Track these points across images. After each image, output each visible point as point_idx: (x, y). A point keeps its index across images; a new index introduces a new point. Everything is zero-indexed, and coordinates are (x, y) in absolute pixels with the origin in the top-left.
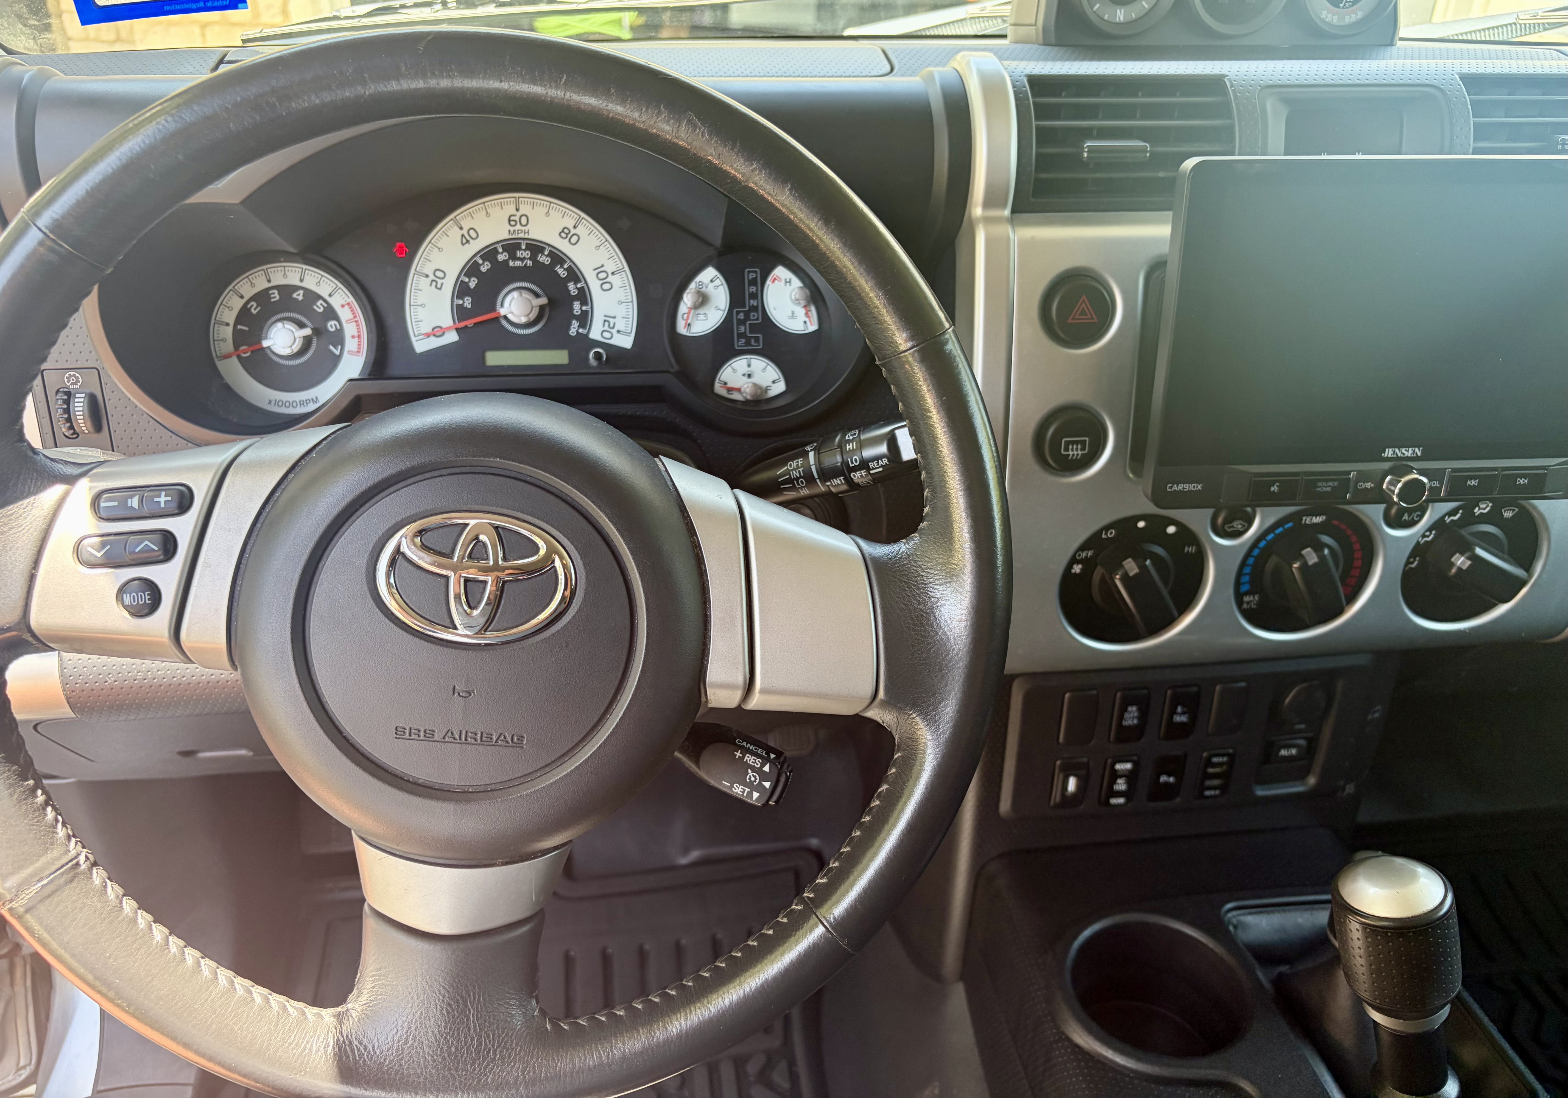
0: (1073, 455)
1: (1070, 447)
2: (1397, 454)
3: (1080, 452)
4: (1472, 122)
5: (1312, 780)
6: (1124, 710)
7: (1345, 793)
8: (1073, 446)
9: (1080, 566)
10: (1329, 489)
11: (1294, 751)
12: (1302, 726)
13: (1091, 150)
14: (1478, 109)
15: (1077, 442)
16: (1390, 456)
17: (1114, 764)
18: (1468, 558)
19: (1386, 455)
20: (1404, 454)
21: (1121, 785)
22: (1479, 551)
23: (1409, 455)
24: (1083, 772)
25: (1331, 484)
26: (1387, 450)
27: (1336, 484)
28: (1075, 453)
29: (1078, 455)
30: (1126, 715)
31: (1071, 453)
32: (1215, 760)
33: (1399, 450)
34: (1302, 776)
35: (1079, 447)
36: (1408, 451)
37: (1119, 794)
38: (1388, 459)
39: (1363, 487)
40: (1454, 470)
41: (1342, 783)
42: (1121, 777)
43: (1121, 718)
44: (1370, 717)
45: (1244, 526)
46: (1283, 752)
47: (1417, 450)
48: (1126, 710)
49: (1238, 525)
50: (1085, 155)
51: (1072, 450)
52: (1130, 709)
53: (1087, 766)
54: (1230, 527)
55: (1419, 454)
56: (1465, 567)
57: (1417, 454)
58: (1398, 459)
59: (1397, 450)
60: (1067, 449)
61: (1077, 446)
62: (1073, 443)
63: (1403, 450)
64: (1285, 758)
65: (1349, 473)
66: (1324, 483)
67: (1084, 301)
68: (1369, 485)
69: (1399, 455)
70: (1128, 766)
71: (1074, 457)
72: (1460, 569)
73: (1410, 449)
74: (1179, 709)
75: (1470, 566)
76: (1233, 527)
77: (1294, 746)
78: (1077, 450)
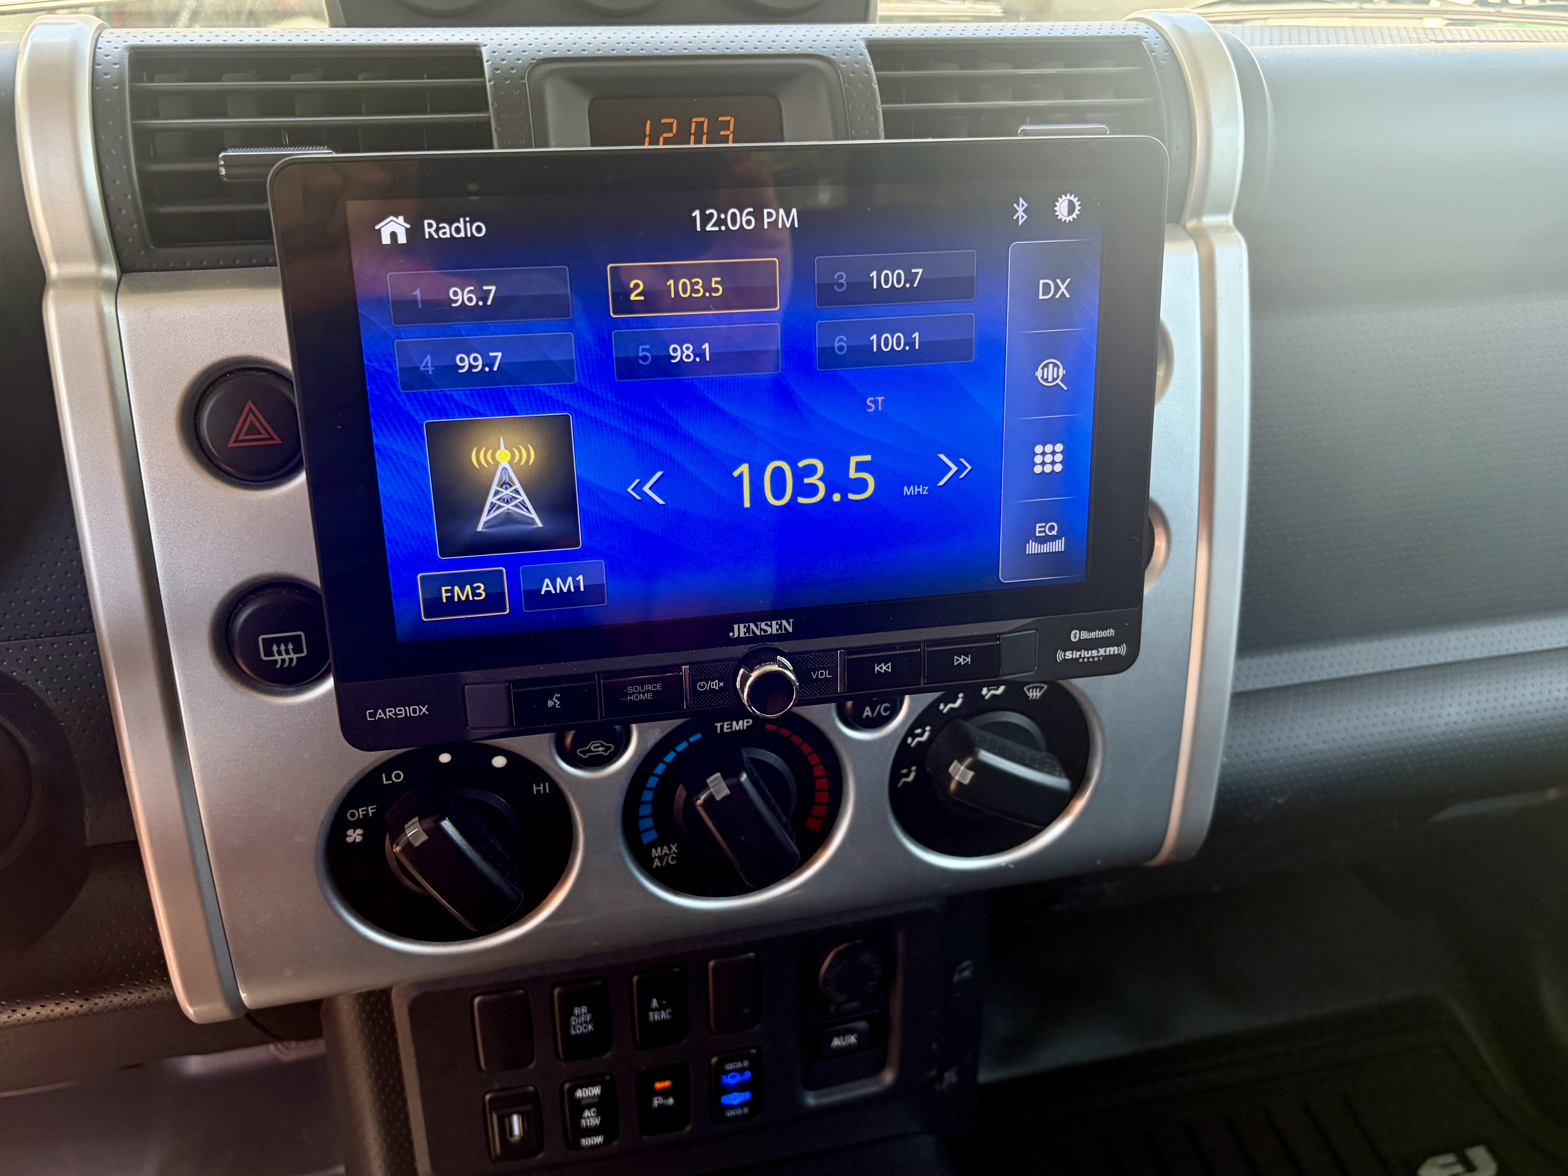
0: (283, 661)
1: (275, 648)
2: (753, 632)
3: (294, 656)
4: (880, 110)
5: (888, 1077)
6: (567, 1014)
7: (945, 1085)
8: (279, 646)
9: (359, 831)
10: (649, 696)
11: (852, 1039)
12: (854, 1005)
13: (230, 163)
14: (889, 89)
15: (286, 641)
16: (742, 635)
17: (573, 1090)
18: (969, 768)
19: (736, 635)
20: (765, 631)
21: (590, 1118)
22: (987, 757)
23: (774, 632)
24: (528, 1108)
25: (651, 687)
26: (736, 626)
27: (659, 687)
28: (285, 656)
29: (291, 660)
30: (573, 1021)
31: (277, 657)
32: (729, 1067)
33: (757, 626)
34: (875, 1069)
35: (290, 647)
36: (771, 626)
37: (592, 1132)
38: (739, 641)
39: (707, 687)
40: (849, 651)
41: (933, 1073)
42: (589, 1107)
43: (566, 1025)
44: (956, 978)
45: (609, 748)
46: (836, 1042)
47: (784, 623)
48: (572, 1014)
49: (597, 747)
50: (223, 171)
51: (280, 653)
52: (576, 1011)
53: (534, 1098)
54: (584, 753)
55: (790, 629)
56: (966, 781)
57: (786, 629)
58: (755, 639)
59: (752, 626)
60: (269, 653)
61: (286, 646)
62: (278, 641)
63: (763, 626)
64: (839, 1049)
65: (678, 667)
66: (639, 688)
67: (250, 410)
68: (715, 685)
69: (758, 632)
70: (597, 1091)
71: (286, 665)
72: (960, 784)
73: (774, 623)
74: (655, 1003)
75: (973, 778)
76: (589, 751)
77: (851, 1032)
78: (287, 652)
